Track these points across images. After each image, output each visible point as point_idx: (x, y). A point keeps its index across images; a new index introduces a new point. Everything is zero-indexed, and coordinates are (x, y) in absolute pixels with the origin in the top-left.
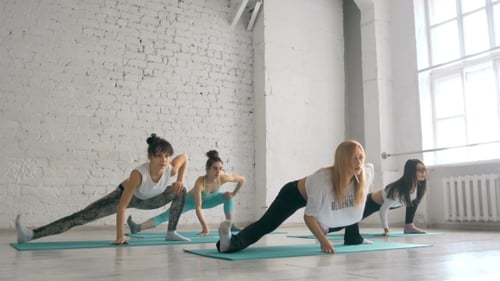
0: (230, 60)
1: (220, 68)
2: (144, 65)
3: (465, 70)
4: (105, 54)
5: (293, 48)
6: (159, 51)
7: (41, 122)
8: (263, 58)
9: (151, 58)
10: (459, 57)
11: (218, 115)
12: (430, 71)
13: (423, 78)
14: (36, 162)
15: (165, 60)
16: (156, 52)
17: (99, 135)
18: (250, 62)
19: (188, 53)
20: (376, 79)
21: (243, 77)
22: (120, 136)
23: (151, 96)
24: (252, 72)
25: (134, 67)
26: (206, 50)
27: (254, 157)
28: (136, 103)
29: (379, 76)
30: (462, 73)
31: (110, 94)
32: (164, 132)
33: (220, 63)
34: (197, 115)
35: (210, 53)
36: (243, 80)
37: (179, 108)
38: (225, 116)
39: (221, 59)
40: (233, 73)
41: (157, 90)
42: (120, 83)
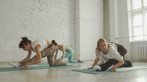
0: (68, 7)
1: (65, 9)
2: (40, 6)
3: (143, 12)
4: (26, 2)
5: (88, 3)
6: (45, 2)
7: (4, 25)
8: (79, 6)
9: (42, 4)
10: (141, 7)
11: (64, 24)
12: (131, 12)
13: (129, 14)
14: (3, 39)
15: (47, 5)
16: (44, 3)
17: (25, 30)
18: (74, 8)
19: (54, 3)
20: (114, 14)
21: (72, 12)
22: (32, 30)
23: (42, 17)
24: (75, 11)
25: (36, 7)
26: (60, 3)
27: (75, 38)
28: (37, 19)
29: (115, 13)
30: (142, 12)
31: (28, 16)
32: (47, 29)
33: (65, 7)
34: (57, 24)
35: (61, 4)
36: (72, 13)
37: (51, 22)
38: (66, 25)
39: (65, 6)
40: (69, 11)
41: (44, 16)
42: (32, 12)
